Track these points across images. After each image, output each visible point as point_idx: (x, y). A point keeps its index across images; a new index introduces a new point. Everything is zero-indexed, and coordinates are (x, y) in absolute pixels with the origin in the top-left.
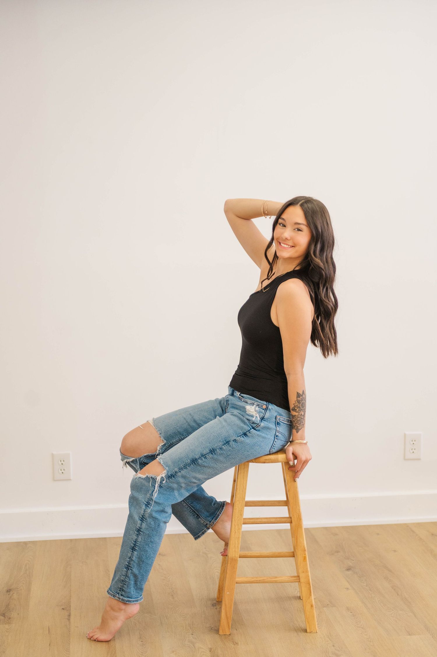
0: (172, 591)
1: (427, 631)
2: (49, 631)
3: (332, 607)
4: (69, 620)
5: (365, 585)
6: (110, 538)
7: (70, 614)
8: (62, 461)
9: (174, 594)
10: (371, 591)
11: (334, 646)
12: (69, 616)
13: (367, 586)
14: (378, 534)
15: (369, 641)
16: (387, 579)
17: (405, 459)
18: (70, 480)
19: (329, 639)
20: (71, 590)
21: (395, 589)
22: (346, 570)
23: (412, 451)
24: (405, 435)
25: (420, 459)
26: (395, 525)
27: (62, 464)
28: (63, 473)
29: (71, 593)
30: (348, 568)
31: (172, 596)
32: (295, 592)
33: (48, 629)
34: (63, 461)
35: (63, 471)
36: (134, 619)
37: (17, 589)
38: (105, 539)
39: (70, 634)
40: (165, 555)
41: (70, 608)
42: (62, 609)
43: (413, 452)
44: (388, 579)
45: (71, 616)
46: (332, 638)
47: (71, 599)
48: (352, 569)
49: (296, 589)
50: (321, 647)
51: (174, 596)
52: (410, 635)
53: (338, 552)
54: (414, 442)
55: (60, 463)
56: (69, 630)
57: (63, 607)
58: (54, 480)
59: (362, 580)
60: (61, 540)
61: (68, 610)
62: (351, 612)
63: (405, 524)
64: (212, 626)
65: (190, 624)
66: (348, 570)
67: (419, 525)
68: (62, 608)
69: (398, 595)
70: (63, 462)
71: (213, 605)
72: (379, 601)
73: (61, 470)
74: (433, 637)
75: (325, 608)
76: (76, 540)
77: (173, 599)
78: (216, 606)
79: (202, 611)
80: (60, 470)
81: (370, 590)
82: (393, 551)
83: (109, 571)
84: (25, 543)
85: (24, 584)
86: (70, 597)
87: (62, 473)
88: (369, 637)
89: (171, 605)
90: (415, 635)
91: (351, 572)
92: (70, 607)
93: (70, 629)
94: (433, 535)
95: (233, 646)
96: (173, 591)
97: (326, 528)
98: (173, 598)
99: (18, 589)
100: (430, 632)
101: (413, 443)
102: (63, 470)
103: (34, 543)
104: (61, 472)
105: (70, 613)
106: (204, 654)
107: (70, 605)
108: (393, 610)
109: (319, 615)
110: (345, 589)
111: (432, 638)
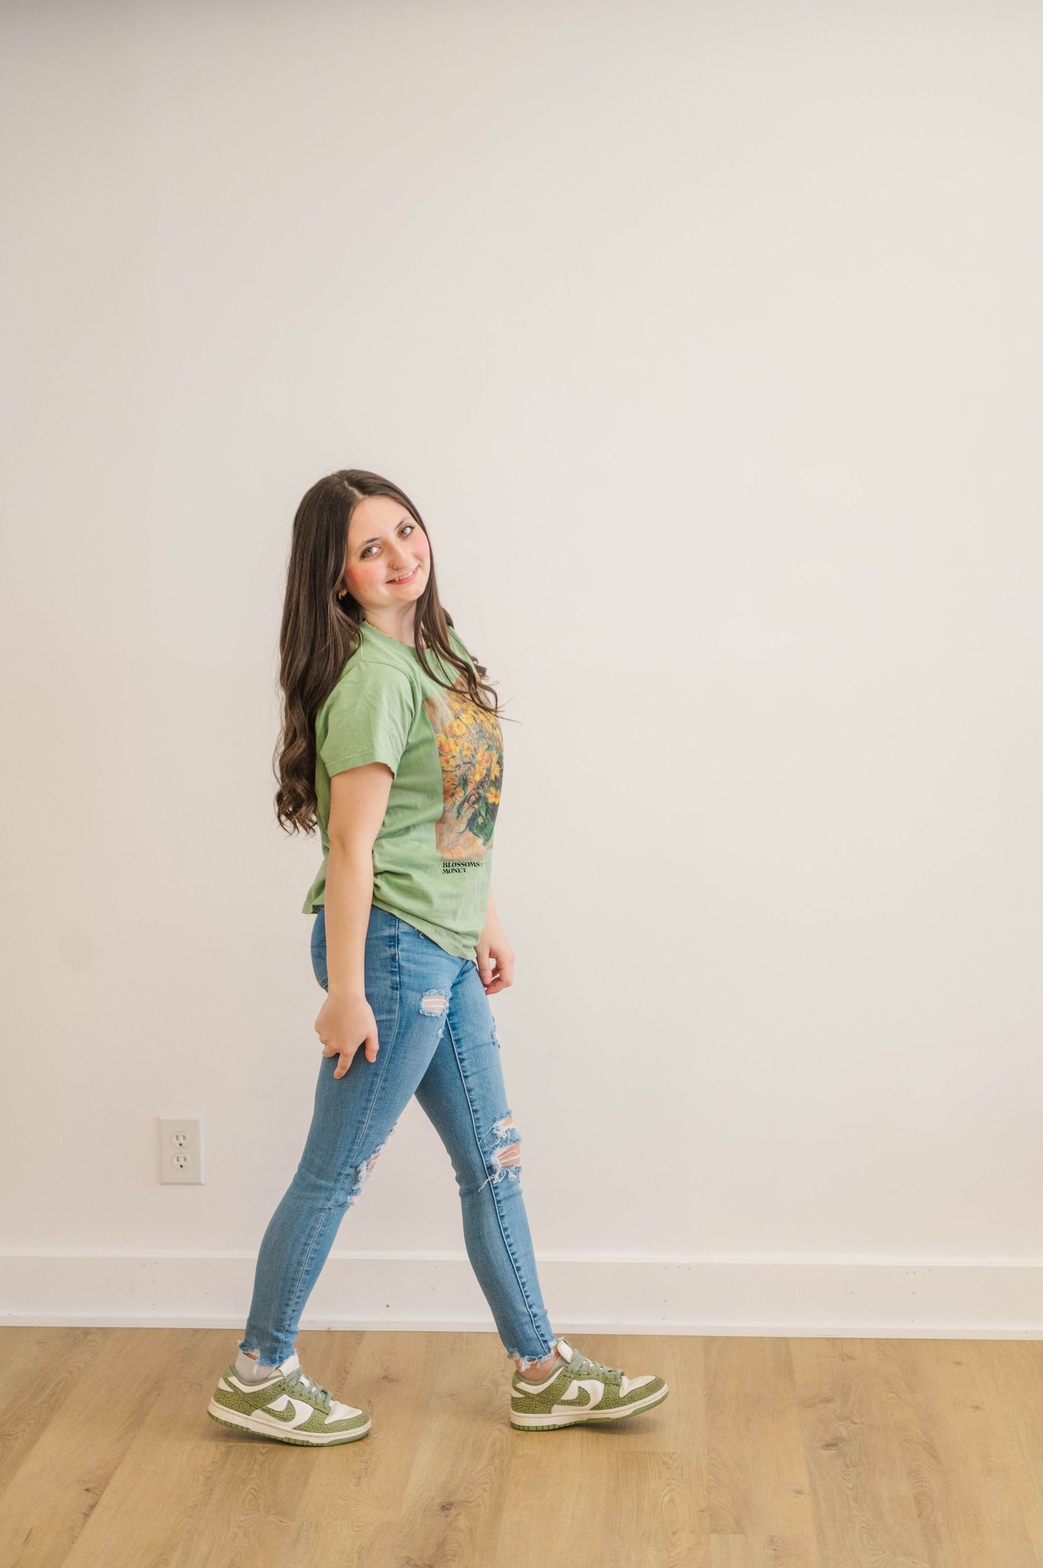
0: (365, 1467)
2: (26, 1540)
3: (735, 1533)
4: (87, 1515)
5: (850, 1485)
7: (97, 1503)
8: (181, 1138)
9: (366, 1474)
10: (857, 1502)
12: (93, 1507)
13: (852, 1489)
14: (959, 1363)
16: (915, 1476)
18: (201, 1184)
20: (128, 1449)
21: (919, 1503)
22: (822, 1446)
26: (1019, 1343)
27: (181, 1145)
28: (181, 1166)
29: (125, 1454)
30: (833, 1441)
31: (359, 1478)
32: (663, 1490)
33: (27, 1533)
34: (184, 1138)
35: (182, 1162)
36: (238, 1527)
37: (10, 1435)
39: (70, 1548)
40: (396, 1380)
41: (105, 1489)
42: (87, 1490)
44: (919, 1476)
45: (94, 1511)
47: (116, 1469)
48: (840, 1445)
49: (669, 1485)
51: (362, 1479)
53: (828, 1400)
55: (176, 1142)
56: (74, 1538)
57: (90, 1486)
58: (163, 1184)
59: (849, 1474)
60: (173, 1333)
61: (96, 1494)
62: (775, 1550)
64: (414, 1556)
65: (363, 1549)
66: (828, 1446)
68: (85, 1488)
69: (919, 1516)
70: (181, 1140)
71: (443, 1506)
72: (863, 1527)
73: (179, 1159)
75: (712, 1535)
76: (208, 1330)
77: (356, 1486)
78: (449, 1509)
79: (411, 1518)
80: (176, 1159)
81: (856, 1499)
82: (972, 1407)
84: (87, 1332)
85: (29, 1425)
86: (119, 1463)
87: (179, 1167)
89: (343, 1500)
91: (834, 1451)
92: (106, 1486)
93: (76, 1537)
96: (366, 1469)
97: (833, 1341)
98: (358, 1484)
99: (10, 1438)
102: (182, 1159)
103: (105, 1332)
104: (178, 1164)
105: (98, 1500)
107: (109, 1482)
108: (884, 1552)
109: (689, 1549)
110: (794, 1491)
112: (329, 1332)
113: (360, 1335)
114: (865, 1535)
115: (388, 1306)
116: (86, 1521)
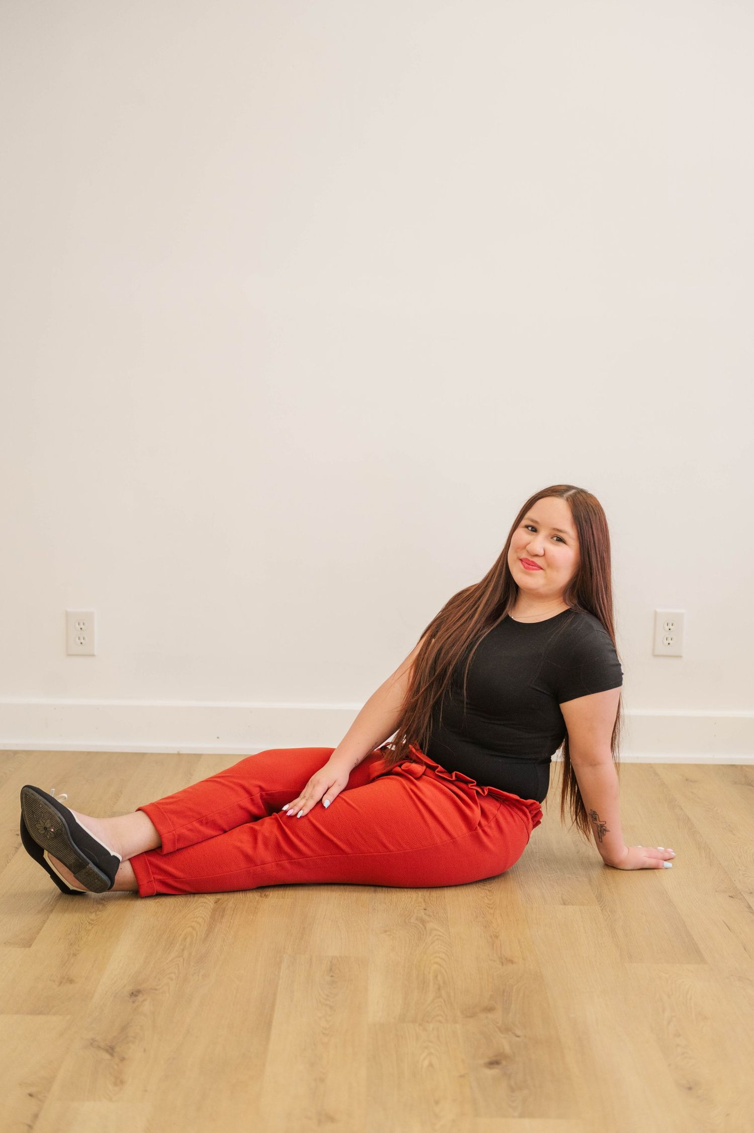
1: (598, 901)
6: (152, 754)
8: (82, 624)
10: (536, 845)
11: (425, 909)
15: (489, 907)
17: (656, 656)
18: (93, 655)
19: (424, 900)
21: (577, 845)
23: (667, 642)
24: (656, 613)
25: (680, 657)
27: (81, 629)
28: (81, 643)
34: (84, 624)
35: (82, 641)
38: (144, 754)
39: (6, 865)
42: (17, 835)
43: (669, 644)
46: (430, 899)
50: (403, 909)
52: (564, 904)
54: (670, 626)
55: (78, 627)
58: (69, 655)
60: (74, 753)
63: (650, 764)
67: (673, 767)
69: (578, 852)
70: (82, 626)
73: (79, 639)
74: (602, 910)
76: (97, 753)
83: (122, 793)
84: (15, 752)
88: (493, 902)
90: (572, 905)
94: (687, 780)
95: (258, 898)
100: (602, 903)
101: (667, 628)
102: (82, 638)
103: (28, 753)
104: (79, 642)
106: (202, 906)
108: (557, 871)
111: (600, 911)
112: (179, 754)
113: (198, 756)
114: (543, 863)
115: (218, 738)
116: (16, 852)
